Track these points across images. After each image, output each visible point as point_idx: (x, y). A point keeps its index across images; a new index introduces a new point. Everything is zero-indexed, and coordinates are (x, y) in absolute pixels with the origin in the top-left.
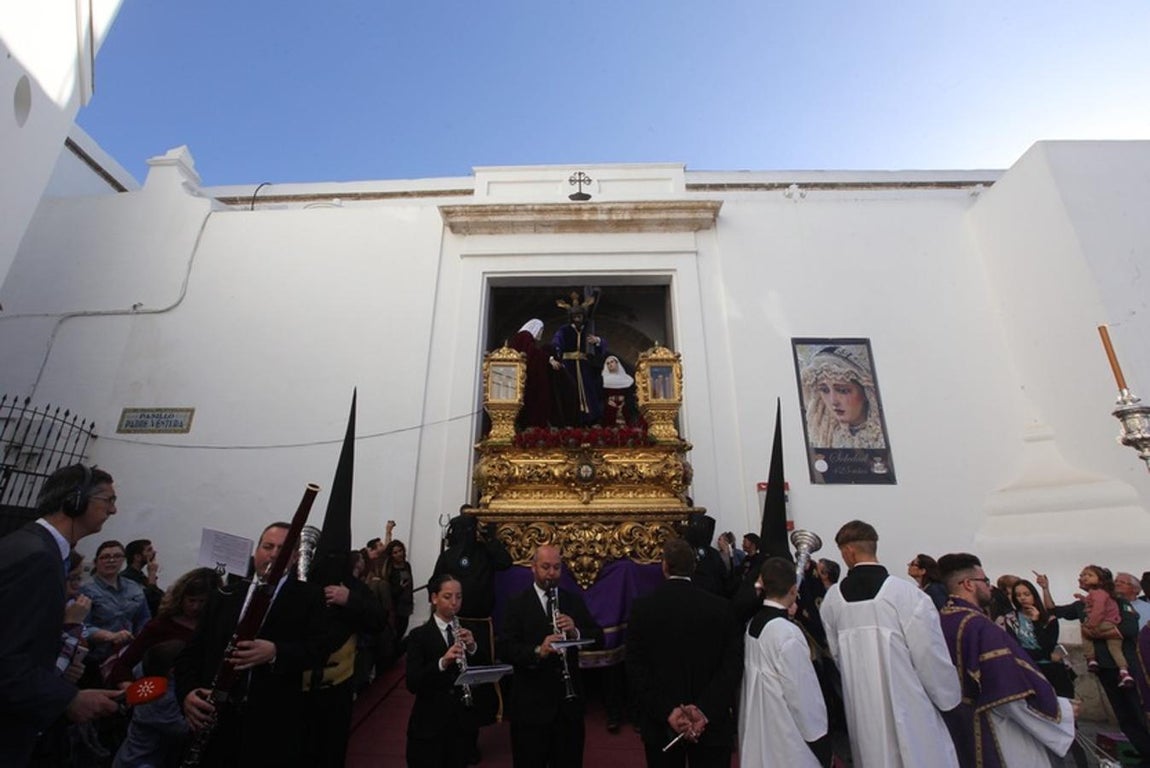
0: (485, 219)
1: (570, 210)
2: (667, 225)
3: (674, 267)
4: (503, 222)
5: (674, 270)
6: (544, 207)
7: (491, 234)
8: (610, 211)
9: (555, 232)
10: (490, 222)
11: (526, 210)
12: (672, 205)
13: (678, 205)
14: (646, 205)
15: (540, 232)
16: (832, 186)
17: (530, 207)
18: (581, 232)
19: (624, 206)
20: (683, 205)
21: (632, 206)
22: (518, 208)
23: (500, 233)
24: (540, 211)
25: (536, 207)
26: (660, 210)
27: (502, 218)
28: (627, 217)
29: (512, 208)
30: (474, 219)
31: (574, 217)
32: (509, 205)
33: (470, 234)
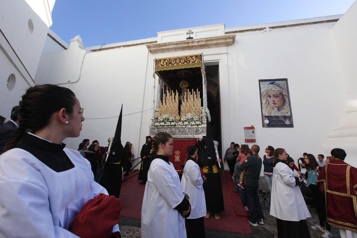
0: (160, 48)
1: (185, 43)
2: (217, 45)
3: (219, 59)
4: (165, 49)
5: (220, 60)
6: (177, 43)
7: (162, 53)
8: (198, 42)
9: (182, 50)
10: (161, 49)
11: (172, 44)
12: (219, 38)
13: (220, 38)
14: (210, 39)
15: (177, 51)
16: (284, 26)
17: (173, 43)
18: (190, 50)
19: (202, 40)
20: (222, 37)
21: (205, 39)
22: (170, 44)
23: (165, 52)
24: (176, 44)
25: (175, 43)
26: (215, 40)
27: (165, 47)
28: (204, 43)
29: (168, 44)
30: (156, 48)
31: (187, 45)
32: (166, 43)
33: (156, 53)
